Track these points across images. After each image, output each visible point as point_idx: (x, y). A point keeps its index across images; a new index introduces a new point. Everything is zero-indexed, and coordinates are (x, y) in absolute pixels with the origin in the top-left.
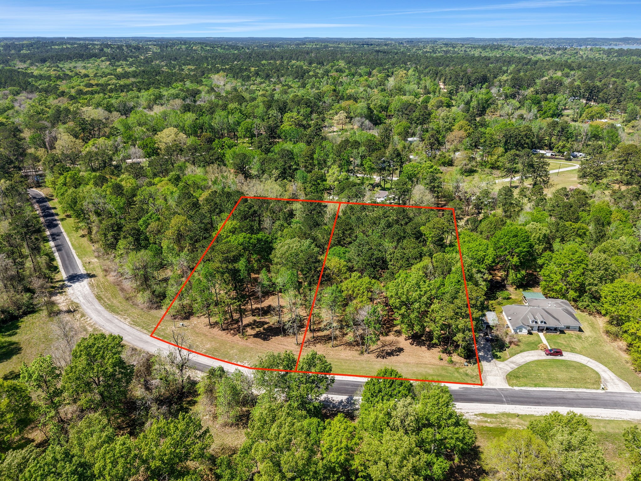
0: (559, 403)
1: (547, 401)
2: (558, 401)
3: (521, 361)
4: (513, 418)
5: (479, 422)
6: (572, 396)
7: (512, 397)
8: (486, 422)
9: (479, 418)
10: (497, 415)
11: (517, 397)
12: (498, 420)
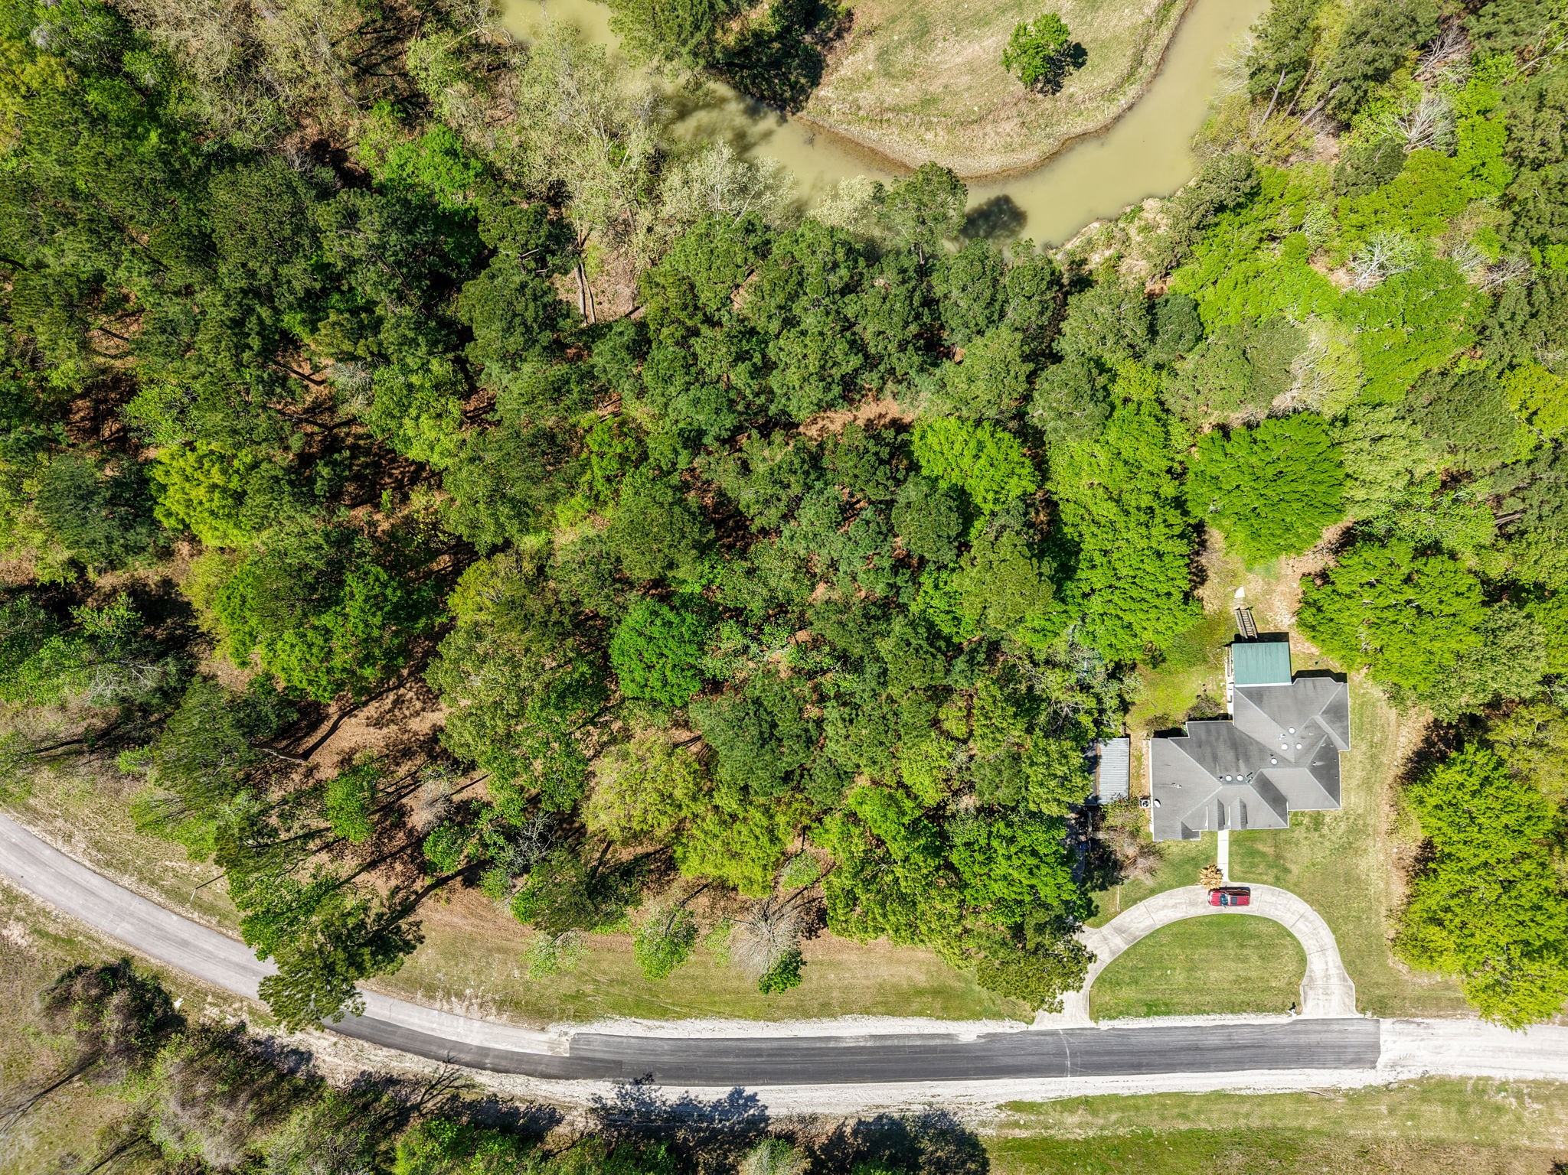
0: (1181, 1064)
1: (1157, 1059)
2: (1183, 1057)
3: (1142, 926)
4: (1072, 1112)
5: (1002, 1126)
6: (1215, 1040)
7: (1087, 1053)
8: (1016, 1125)
9: (1003, 1115)
10: (1042, 1104)
11: (1097, 1054)
12: (1042, 1118)
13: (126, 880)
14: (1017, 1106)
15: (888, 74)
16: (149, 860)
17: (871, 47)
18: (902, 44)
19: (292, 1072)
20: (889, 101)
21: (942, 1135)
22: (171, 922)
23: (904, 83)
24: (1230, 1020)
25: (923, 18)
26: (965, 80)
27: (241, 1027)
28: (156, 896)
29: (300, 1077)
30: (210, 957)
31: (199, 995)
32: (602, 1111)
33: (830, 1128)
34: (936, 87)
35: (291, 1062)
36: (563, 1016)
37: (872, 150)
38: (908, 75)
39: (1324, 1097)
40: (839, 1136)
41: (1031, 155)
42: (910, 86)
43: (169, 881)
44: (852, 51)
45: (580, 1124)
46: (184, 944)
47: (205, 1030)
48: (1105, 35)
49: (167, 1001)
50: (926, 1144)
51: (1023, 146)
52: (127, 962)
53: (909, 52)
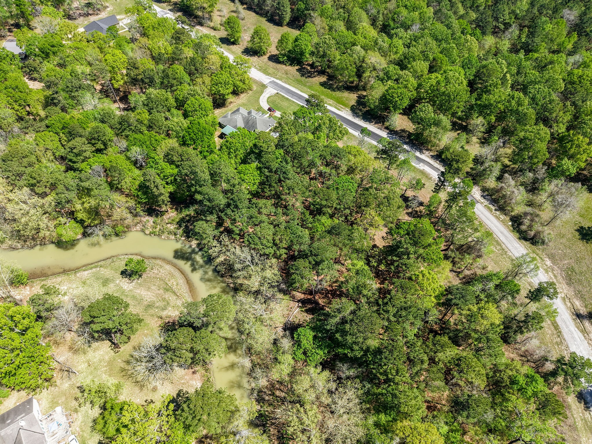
13: (510, 254)
14: (339, 110)
15: (168, 304)
16: (502, 255)
17: (164, 314)
18: (157, 308)
19: (488, 195)
20: (175, 297)
21: (356, 113)
22: (502, 238)
23: (167, 299)
24: (290, 98)
25: (145, 310)
26: (153, 288)
27: (495, 210)
28: (504, 246)
29: (486, 193)
30: (496, 226)
31: (503, 222)
32: (421, 152)
33: (376, 125)
34: (161, 291)
35: (487, 197)
36: (418, 169)
37: (190, 292)
38: (164, 300)
39: (285, 82)
40: (375, 123)
41: (159, 262)
42: (166, 296)
43: (499, 247)
44: (170, 317)
45: (427, 153)
46: (501, 233)
47: (505, 214)
48: (113, 272)
49: (513, 225)
50: (360, 114)
51: (158, 265)
52: (520, 239)
53: (157, 304)
